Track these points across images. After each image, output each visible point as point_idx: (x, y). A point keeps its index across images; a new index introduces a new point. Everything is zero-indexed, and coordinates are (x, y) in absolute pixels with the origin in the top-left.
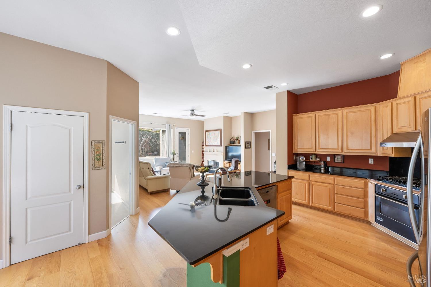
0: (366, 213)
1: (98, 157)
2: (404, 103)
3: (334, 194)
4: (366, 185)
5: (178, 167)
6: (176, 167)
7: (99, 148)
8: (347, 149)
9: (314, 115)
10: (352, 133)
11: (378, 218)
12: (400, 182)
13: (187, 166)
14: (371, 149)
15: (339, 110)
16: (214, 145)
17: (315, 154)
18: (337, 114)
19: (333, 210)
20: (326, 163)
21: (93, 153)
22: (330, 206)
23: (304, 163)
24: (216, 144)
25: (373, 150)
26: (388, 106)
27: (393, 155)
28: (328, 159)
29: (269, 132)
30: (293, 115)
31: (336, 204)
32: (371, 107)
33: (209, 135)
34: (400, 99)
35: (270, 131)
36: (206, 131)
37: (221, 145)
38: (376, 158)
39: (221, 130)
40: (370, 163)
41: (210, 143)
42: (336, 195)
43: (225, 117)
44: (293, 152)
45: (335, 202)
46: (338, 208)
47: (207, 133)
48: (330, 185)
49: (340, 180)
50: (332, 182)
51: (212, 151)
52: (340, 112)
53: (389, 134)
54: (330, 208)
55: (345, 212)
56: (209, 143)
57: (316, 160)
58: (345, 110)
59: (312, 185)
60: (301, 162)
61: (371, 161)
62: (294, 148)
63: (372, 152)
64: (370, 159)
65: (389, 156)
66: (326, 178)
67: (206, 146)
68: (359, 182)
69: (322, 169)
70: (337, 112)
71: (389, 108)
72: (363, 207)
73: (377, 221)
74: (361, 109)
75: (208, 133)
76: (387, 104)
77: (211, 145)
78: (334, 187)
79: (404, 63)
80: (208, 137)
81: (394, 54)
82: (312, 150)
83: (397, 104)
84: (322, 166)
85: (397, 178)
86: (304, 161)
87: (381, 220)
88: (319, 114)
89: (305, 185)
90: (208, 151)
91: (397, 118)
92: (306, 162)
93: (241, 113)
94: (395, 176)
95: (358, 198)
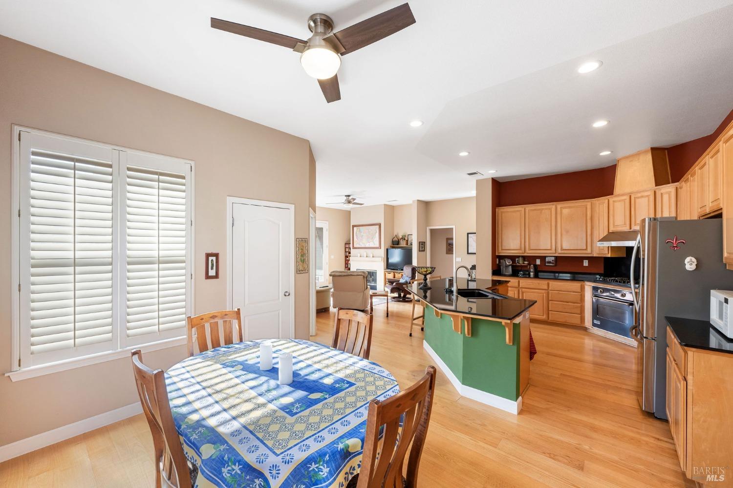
0: (582, 319)
1: (302, 259)
2: (620, 201)
3: (548, 301)
4: (582, 289)
5: (347, 276)
6: (344, 276)
7: (303, 247)
8: (562, 249)
9: (523, 209)
10: (567, 232)
11: (595, 322)
12: (617, 281)
13: (360, 274)
14: (586, 249)
15: (553, 205)
16: (368, 246)
17: (522, 256)
18: (550, 209)
19: (546, 319)
20: (536, 266)
21: (298, 253)
22: (543, 316)
23: (510, 267)
24: (372, 245)
25: (589, 251)
26: (604, 203)
27: (609, 256)
28: (538, 262)
29: (452, 228)
30: (497, 208)
31: (550, 312)
32: (587, 203)
33: (360, 231)
34: (616, 196)
35: (454, 227)
36: (354, 226)
37: (380, 247)
38: (591, 259)
39: (380, 225)
40: (584, 265)
41: (361, 244)
42: (550, 302)
43: (386, 206)
44: (497, 254)
45: (550, 309)
46: (554, 317)
47: (355, 228)
48: (544, 291)
49: (554, 284)
50: (546, 287)
51: (365, 256)
52: (554, 207)
53: (606, 233)
54: (544, 317)
55: (561, 321)
56: (359, 244)
57: (524, 263)
58: (560, 205)
59: (523, 292)
60: (507, 266)
61: (586, 263)
62: (498, 250)
63: (588, 253)
64: (584, 261)
65: (605, 256)
66: (539, 284)
67: (354, 248)
68: (576, 285)
69: (532, 274)
70: (550, 207)
71: (606, 205)
72: (579, 312)
73: (594, 325)
74: (577, 204)
75: (357, 229)
76: (604, 200)
77: (363, 246)
78: (548, 294)
79: (621, 159)
80: (356, 235)
81: (612, 152)
82: (521, 252)
83: (613, 201)
84: (532, 270)
85: (613, 278)
86: (510, 265)
87: (598, 323)
88: (529, 207)
89: (515, 293)
90: (357, 256)
91: (614, 216)
92: (513, 266)
93: (413, 201)
94: (611, 277)
95: (574, 303)
